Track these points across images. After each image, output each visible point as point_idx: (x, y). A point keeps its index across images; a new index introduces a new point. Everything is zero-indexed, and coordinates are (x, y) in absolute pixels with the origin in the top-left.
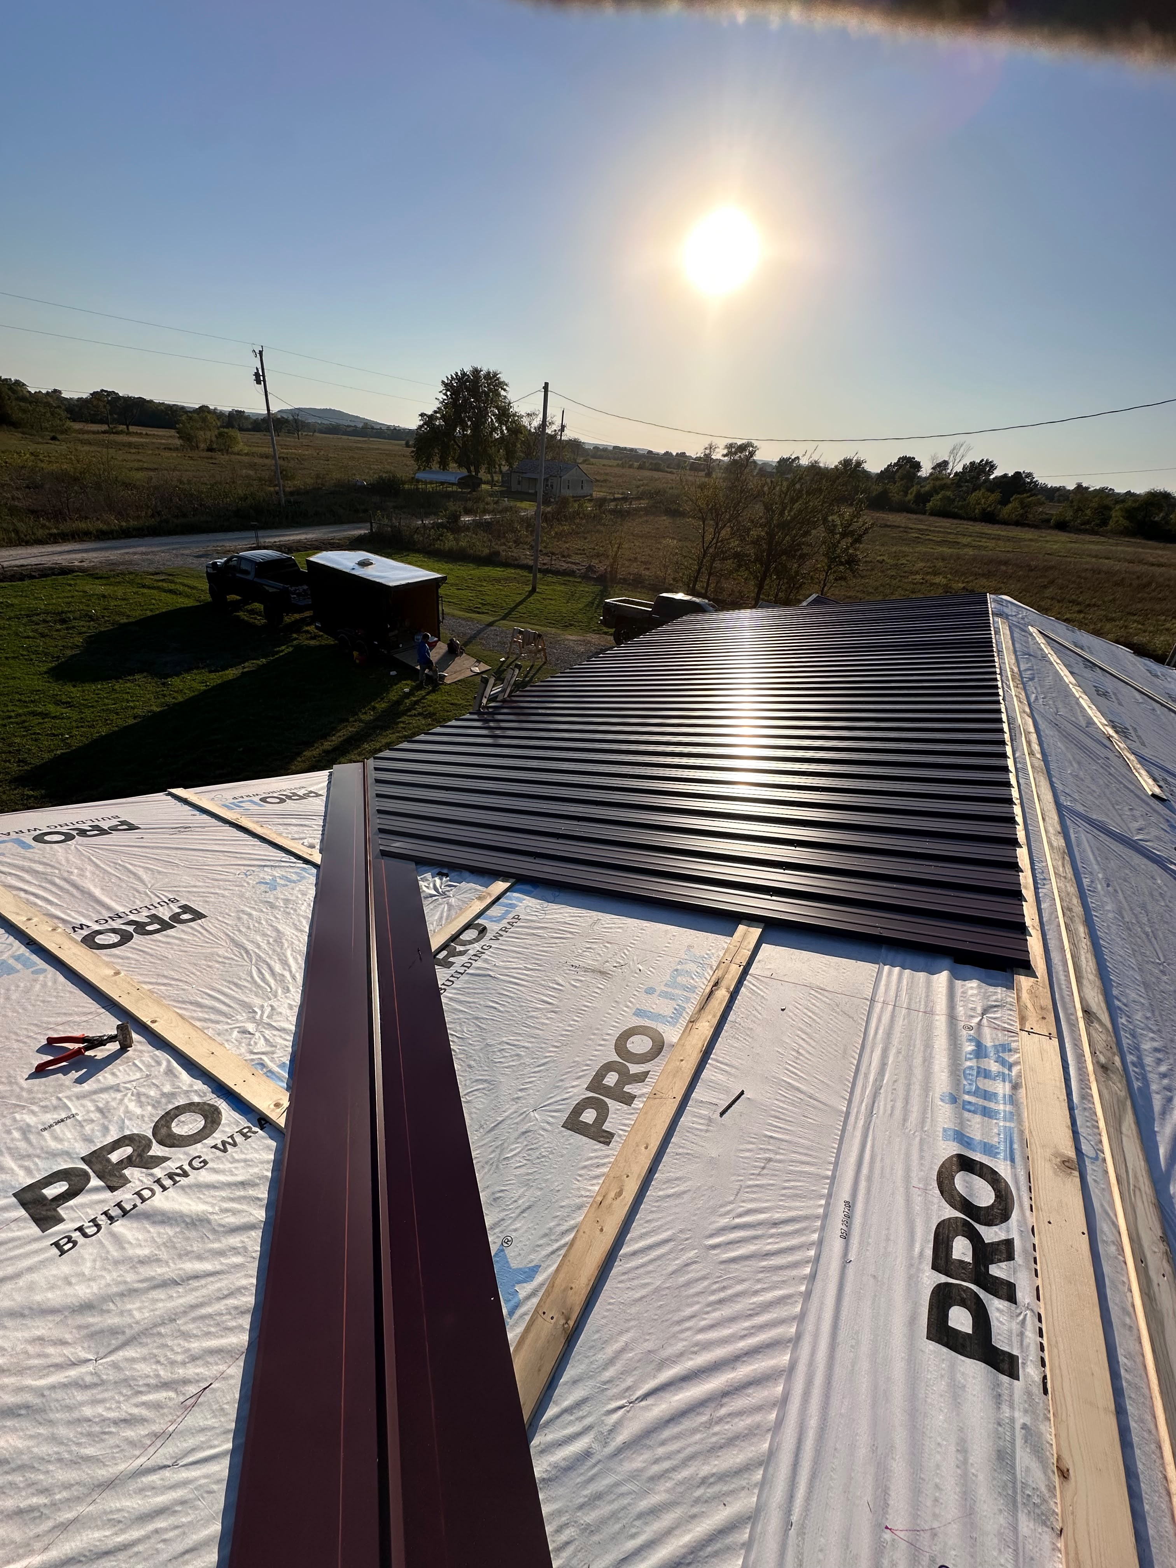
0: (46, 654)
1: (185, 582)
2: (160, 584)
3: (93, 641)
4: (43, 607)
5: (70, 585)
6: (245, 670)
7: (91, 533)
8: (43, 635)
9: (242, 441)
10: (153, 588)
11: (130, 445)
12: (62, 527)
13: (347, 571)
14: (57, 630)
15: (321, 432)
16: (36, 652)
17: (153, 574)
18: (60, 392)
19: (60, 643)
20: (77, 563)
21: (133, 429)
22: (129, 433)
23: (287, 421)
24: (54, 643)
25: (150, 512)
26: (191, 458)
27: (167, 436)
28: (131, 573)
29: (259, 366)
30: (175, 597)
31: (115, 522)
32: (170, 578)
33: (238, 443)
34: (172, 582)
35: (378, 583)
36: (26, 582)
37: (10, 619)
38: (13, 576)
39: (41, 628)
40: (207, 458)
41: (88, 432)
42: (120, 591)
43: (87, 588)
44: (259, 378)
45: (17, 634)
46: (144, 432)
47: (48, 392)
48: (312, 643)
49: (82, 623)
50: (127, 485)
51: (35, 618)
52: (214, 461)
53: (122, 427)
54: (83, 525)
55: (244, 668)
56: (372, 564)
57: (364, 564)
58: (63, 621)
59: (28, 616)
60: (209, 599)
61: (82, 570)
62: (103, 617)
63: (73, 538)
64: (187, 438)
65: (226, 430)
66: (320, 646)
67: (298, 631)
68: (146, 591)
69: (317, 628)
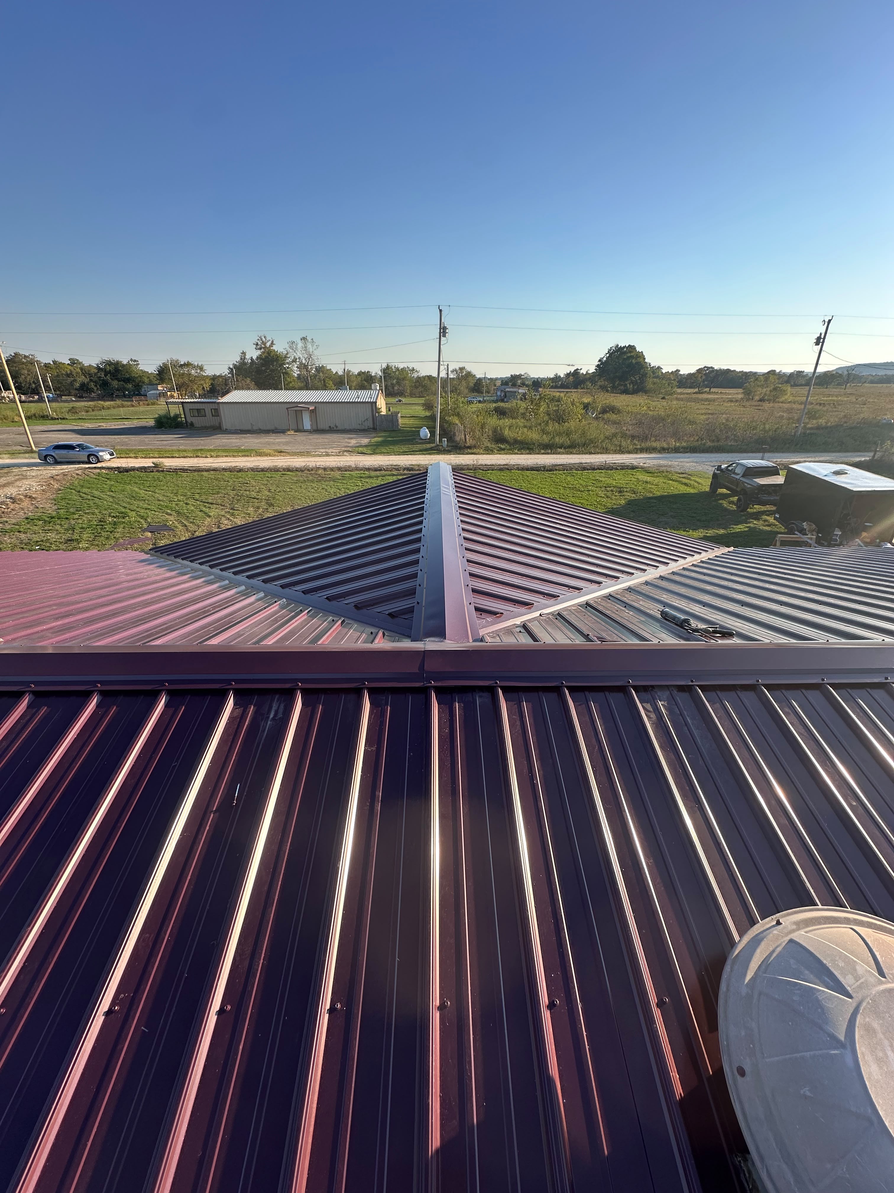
0: (605, 506)
1: (697, 480)
2: (681, 479)
3: (630, 503)
4: (614, 484)
5: (633, 475)
6: (708, 535)
7: (656, 449)
8: (608, 497)
9: (789, 392)
10: (676, 481)
11: (707, 400)
12: (643, 445)
13: (820, 477)
14: (616, 496)
15: (872, 382)
16: (601, 504)
17: (679, 474)
18: (679, 371)
19: (614, 502)
20: (641, 464)
21: (713, 390)
22: (709, 393)
23: (841, 376)
24: (611, 501)
25: (697, 438)
26: (744, 406)
27: (737, 393)
28: (667, 472)
29: (823, 332)
30: (686, 487)
31: (673, 443)
32: (689, 476)
33: (786, 394)
34: (689, 479)
35: (843, 487)
36: (612, 471)
37: (597, 487)
38: (608, 468)
39: (609, 494)
40: (756, 406)
41: (684, 394)
42: (656, 480)
43: (639, 477)
44: (820, 341)
45: (597, 495)
46: (720, 392)
47: (672, 372)
48: (767, 528)
49: (629, 494)
50: (691, 423)
51: (608, 489)
52: (759, 408)
53: (707, 389)
54: (654, 444)
55: (707, 533)
56: (846, 473)
57: (837, 473)
58: (620, 492)
59: (605, 487)
60: (708, 489)
61: (642, 468)
62: (640, 493)
63: (646, 451)
64: (748, 394)
65: (780, 385)
66: (771, 531)
67: (758, 519)
68: (671, 482)
69: (775, 519)
